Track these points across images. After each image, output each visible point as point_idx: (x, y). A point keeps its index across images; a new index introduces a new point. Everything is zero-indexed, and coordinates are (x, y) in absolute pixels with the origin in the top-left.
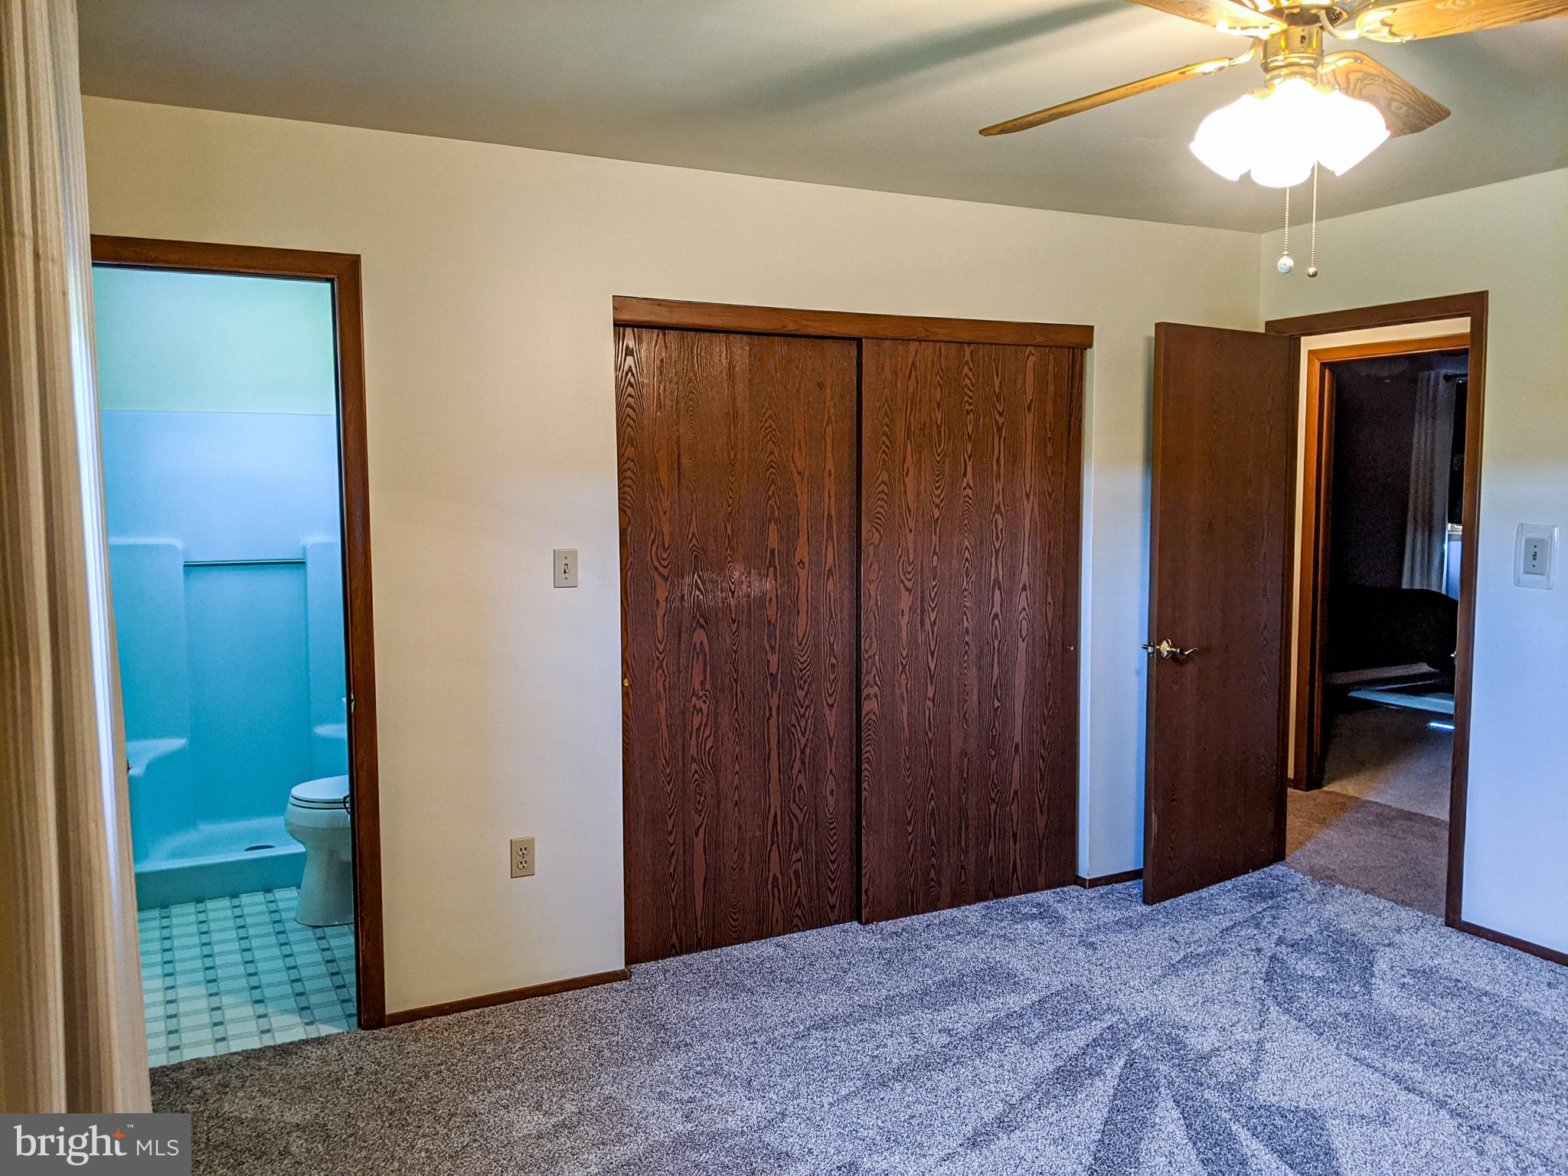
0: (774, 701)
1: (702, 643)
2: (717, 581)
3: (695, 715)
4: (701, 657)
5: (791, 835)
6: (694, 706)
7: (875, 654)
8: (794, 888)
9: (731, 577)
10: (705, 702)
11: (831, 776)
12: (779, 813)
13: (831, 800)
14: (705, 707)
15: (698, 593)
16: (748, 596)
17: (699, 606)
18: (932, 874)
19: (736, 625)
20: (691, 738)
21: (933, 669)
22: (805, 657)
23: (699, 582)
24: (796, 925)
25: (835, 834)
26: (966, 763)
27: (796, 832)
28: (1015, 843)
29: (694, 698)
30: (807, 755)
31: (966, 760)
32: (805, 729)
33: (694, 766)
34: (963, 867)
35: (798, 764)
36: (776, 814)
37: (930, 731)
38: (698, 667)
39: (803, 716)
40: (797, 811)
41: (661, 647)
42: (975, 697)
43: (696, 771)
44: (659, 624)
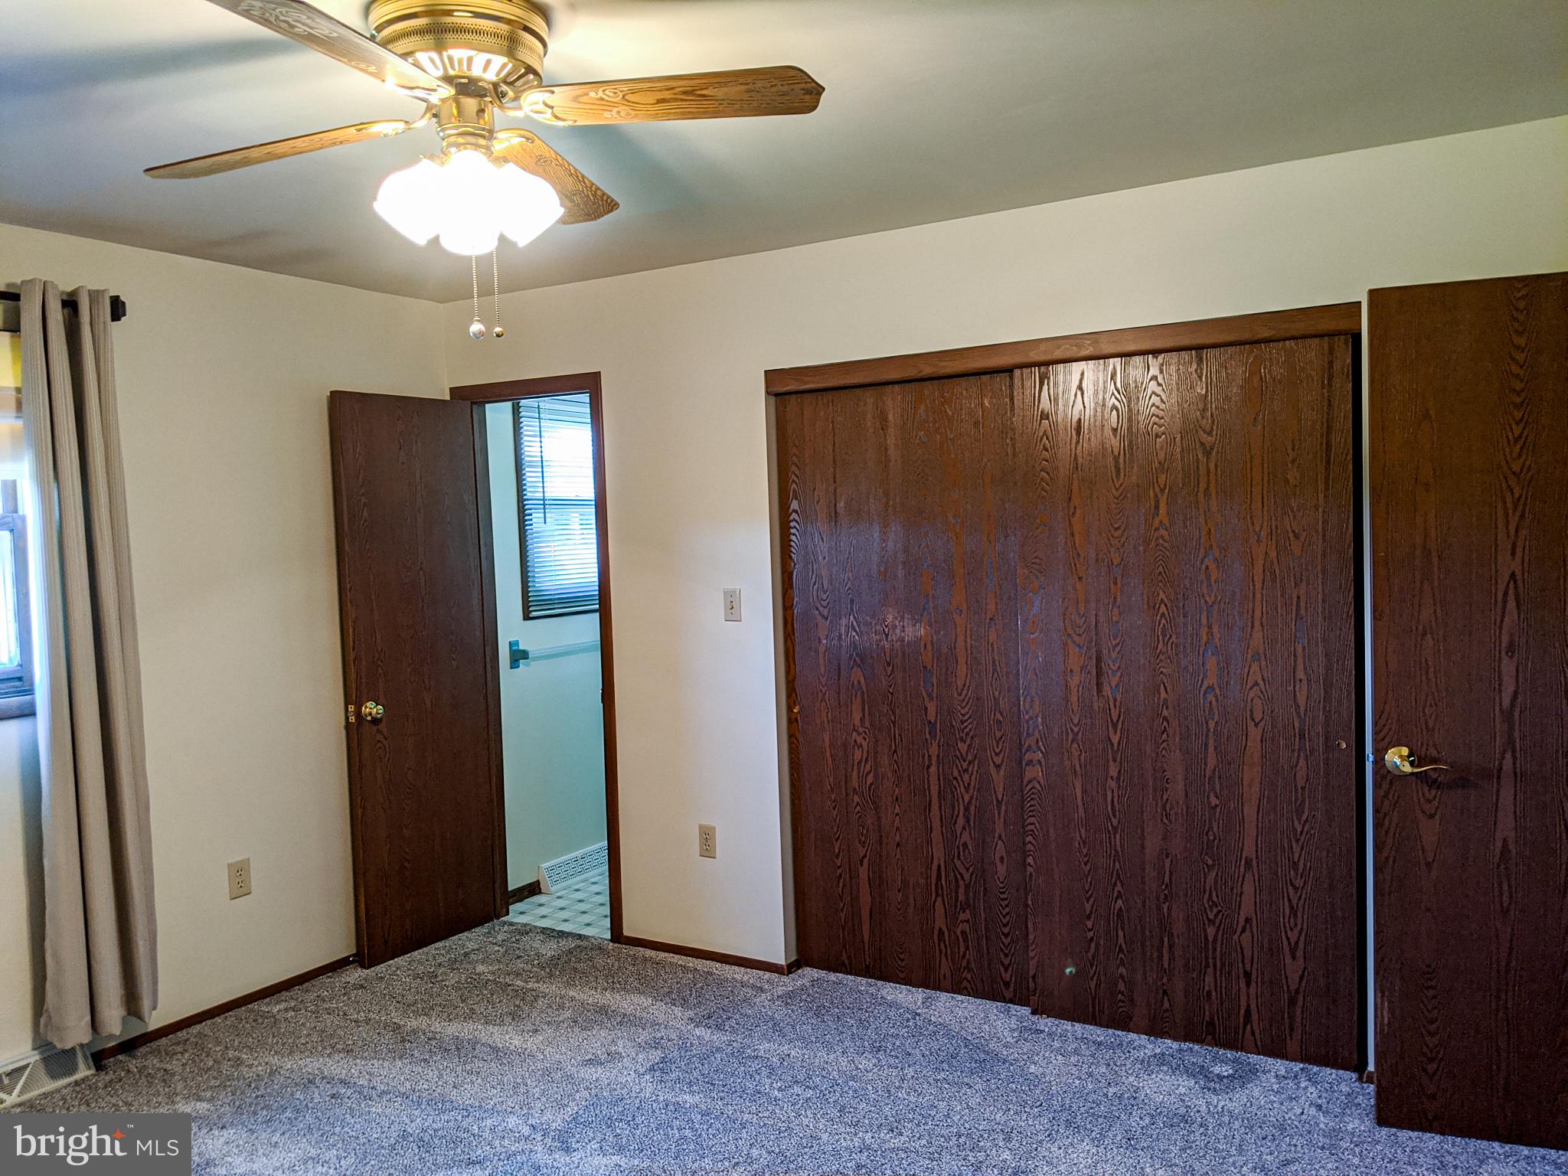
0: (934, 750)
1: (859, 682)
2: (871, 623)
3: (856, 751)
4: (859, 693)
5: (957, 893)
6: (855, 741)
7: (1037, 716)
8: (962, 949)
9: (885, 621)
10: (864, 739)
11: (1000, 842)
12: (943, 866)
13: (1002, 869)
14: (864, 744)
15: (854, 634)
16: (902, 640)
17: (855, 647)
18: (1121, 986)
19: (891, 668)
20: (853, 770)
21: (1116, 745)
22: (966, 710)
23: (855, 623)
24: (966, 988)
25: (1007, 906)
26: (1167, 865)
27: (961, 890)
28: (1248, 984)
29: (854, 733)
30: (972, 814)
31: (1168, 862)
32: (969, 784)
33: (856, 799)
34: (1165, 992)
35: (961, 821)
36: (939, 866)
37: (1115, 816)
38: (856, 706)
39: (966, 770)
40: (963, 871)
41: (823, 680)
42: (1180, 786)
43: (858, 803)
44: (821, 661)
